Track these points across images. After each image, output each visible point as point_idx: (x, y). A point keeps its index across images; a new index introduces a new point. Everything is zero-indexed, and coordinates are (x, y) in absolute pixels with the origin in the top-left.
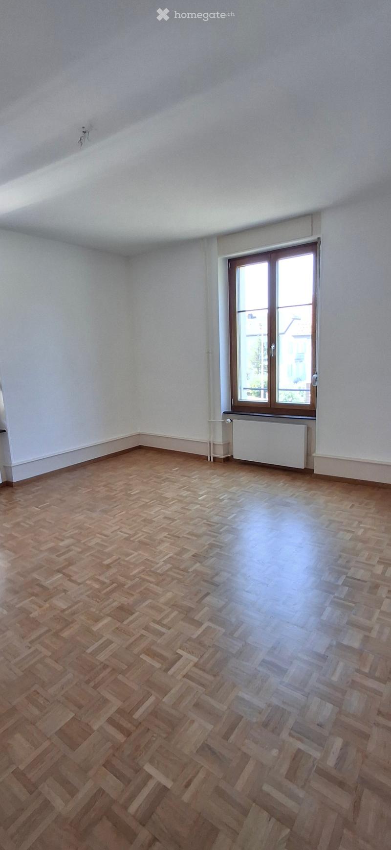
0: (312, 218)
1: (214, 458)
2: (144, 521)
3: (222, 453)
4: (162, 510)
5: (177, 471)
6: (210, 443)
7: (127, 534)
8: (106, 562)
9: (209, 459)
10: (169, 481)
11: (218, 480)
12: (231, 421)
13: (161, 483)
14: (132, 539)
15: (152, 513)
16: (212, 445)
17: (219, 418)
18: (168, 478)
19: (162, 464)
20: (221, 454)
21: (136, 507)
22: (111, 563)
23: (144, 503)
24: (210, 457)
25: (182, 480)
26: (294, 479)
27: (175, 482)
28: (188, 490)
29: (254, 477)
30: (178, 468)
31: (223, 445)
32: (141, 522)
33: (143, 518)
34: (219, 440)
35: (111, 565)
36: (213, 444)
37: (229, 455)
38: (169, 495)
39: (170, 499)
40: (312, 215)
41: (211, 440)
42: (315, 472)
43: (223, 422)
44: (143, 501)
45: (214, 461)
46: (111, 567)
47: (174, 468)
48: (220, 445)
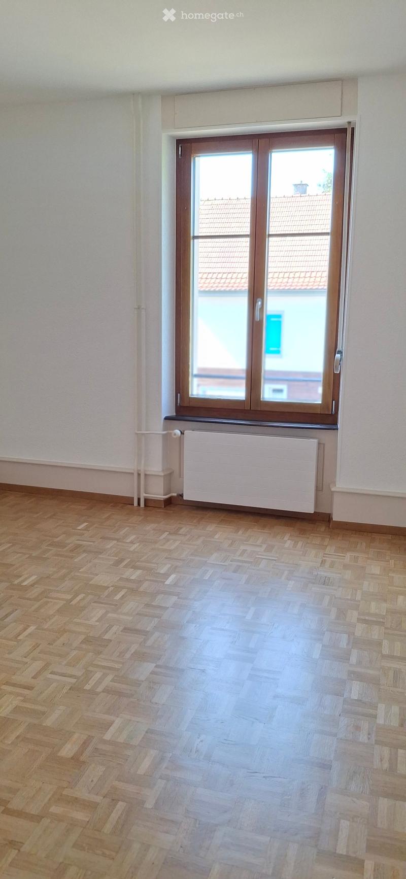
0: (342, 84)
1: (146, 500)
2: (87, 641)
3: (162, 492)
4: (110, 615)
5: (86, 529)
6: (139, 475)
7: (71, 676)
8: (68, 750)
9: (136, 503)
10: (84, 551)
11: (177, 543)
12: (182, 433)
13: (72, 557)
14: (87, 687)
15: (93, 621)
16: (142, 477)
17: (158, 427)
18: (79, 546)
19: (51, 517)
20: (158, 493)
21: (51, 612)
22: (81, 752)
23: (62, 603)
24: (139, 500)
25: (109, 547)
26: (303, 532)
27: (101, 553)
28: (136, 568)
29: (237, 531)
30: (85, 524)
31: (164, 476)
32: (84, 646)
33: (83, 637)
34: (156, 467)
35: (82, 758)
36: (146, 475)
37: (175, 494)
38: (103, 579)
39: (111, 589)
40: (342, 81)
41: (142, 468)
42: (335, 518)
43: (164, 435)
44: (63, 599)
45: (145, 505)
46: (84, 762)
47: (80, 525)
48: (161, 476)
